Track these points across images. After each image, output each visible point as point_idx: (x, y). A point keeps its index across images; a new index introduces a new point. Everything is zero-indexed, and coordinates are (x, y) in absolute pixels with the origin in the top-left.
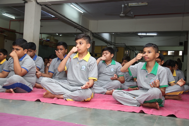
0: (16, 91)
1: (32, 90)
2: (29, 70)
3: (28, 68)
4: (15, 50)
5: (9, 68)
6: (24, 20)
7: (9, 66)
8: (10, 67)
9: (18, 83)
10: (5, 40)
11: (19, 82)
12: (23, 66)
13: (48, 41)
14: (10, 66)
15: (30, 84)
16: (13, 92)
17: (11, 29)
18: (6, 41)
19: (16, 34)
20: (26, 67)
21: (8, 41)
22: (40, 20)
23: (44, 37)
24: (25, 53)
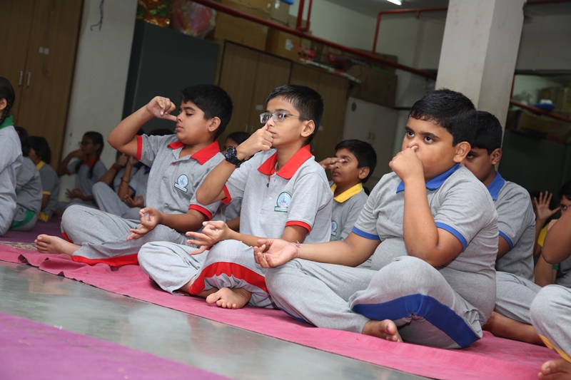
0: (407, 335)
1: (479, 338)
2: (468, 239)
3: (464, 231)
4: (416, 140)
5: (375, 223)
6: (445, 9)
7: (379, 212)
8: (382, 219)
9: (418, 296)
10: (351, 101)
11: (424, 293)
12: (440, 219)
13: (546, 110)
14: (383, 213)
15: (471, 308)
16: (395, 337)
17: (378, 54)
18: (354, 107)
19: (396, 78)
20: (458, 222)
21: (361, 105)
22: (522, 5)
23: (524, 93)
24: (459, 159)
